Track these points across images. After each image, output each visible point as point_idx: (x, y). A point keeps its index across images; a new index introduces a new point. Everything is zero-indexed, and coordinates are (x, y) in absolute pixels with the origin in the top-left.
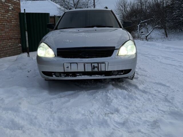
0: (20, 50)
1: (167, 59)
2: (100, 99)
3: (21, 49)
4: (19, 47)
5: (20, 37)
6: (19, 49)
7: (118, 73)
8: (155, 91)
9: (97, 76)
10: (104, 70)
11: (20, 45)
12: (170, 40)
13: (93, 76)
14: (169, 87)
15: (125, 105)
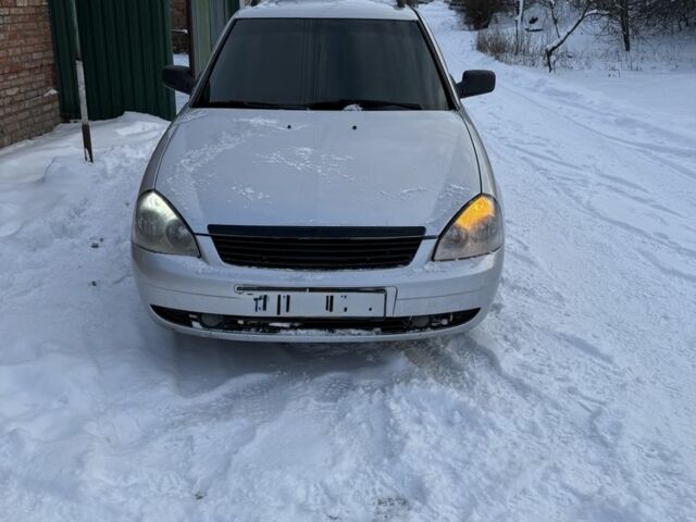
0: (53, 114)
1: (617, 190)
2: (360, 424)
3: (58, 110)
4: (50, 100)
5: (51, 62)
6: (50, 111)
7: (431, 321)
8: (556, 383)
9: (353, 331)
10: (382, 315)
11: (53, 92)
12: (637, 69)
13: (338, 331)
14: (608, 359)
15: (449, 460)
